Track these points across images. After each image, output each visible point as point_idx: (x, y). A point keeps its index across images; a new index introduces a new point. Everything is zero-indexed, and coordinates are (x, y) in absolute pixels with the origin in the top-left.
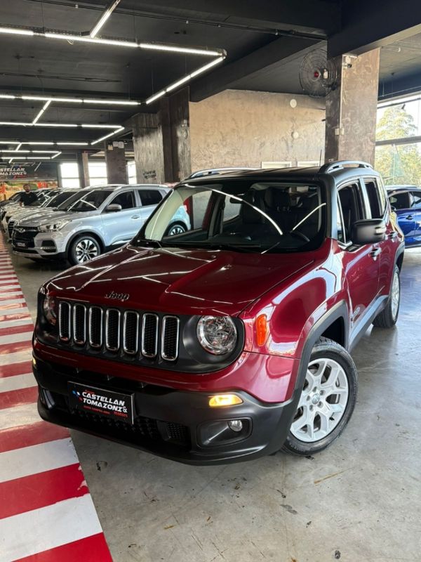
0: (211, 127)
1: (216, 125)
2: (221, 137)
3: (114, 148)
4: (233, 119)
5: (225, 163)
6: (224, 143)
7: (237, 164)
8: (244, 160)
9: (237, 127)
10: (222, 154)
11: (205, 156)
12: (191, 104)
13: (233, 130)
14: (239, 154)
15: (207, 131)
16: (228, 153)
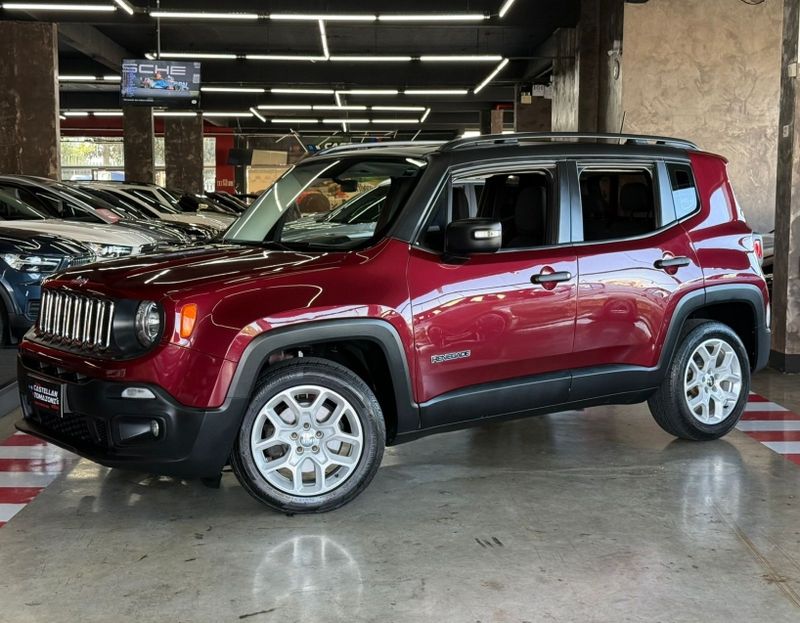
0: (676, 53)
1: (688, 49)
2: (698, 74)
3: (534, 98)
4: (731, 35)
5: (706, 130)
6: (706, 88)
7: (736, 132)
8: (755, 125)
9: (741, 50)
10: (700, 112)
11: (655, 115)
12: (629, 8)
13: (730, 59)
14: (744, 110)
15: (666, 61)
16: (714, 108)
